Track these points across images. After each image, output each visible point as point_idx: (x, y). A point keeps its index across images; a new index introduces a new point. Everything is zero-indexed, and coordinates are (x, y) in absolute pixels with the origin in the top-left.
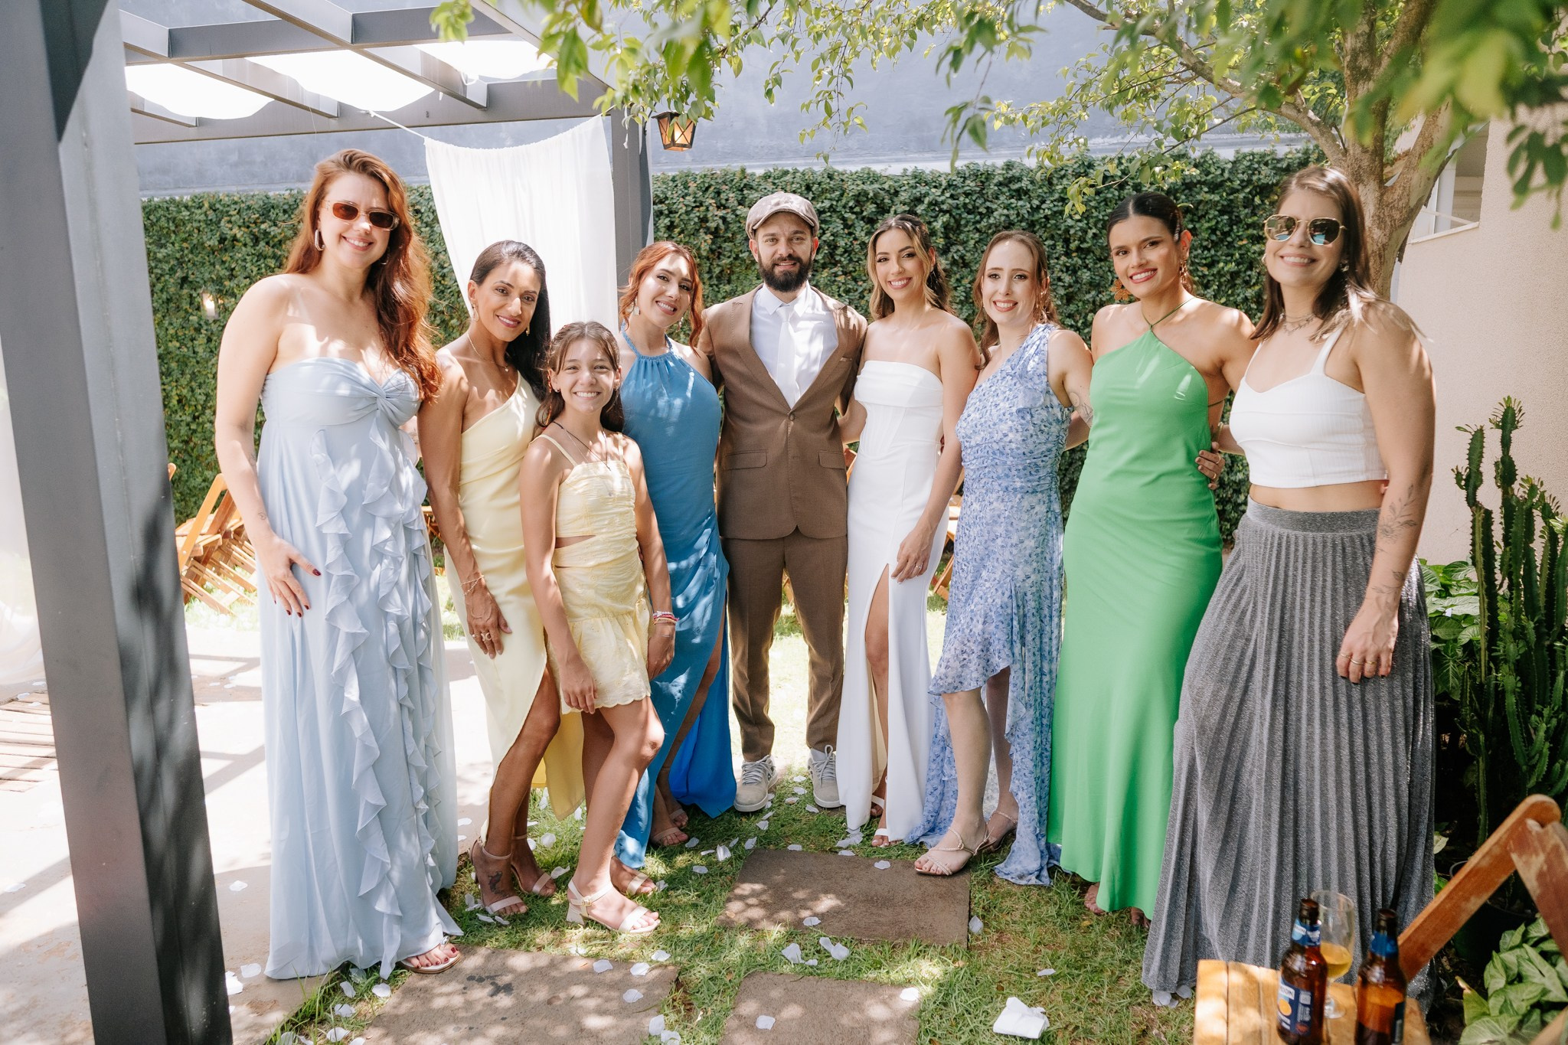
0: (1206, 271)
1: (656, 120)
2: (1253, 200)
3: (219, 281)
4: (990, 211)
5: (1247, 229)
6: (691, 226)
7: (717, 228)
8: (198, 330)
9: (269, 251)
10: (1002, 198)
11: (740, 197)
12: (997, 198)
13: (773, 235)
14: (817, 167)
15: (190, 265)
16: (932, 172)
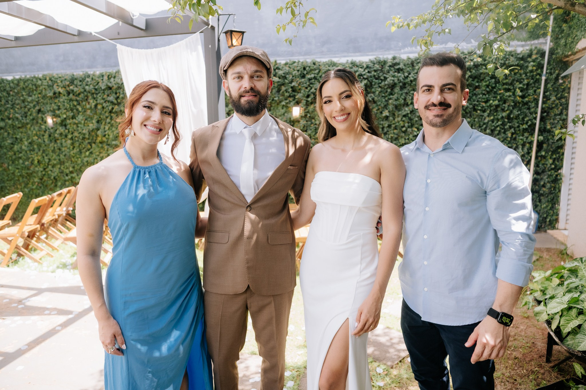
0: (484, 104)
1: (224, 34)
3: (54, 111)
4: (386, 78)
8: (45, 132)
9: (74, 98)
10: (391, 72)
12: (389, 72)
14: (309, 60)
15: (42, 104)
16: (359, 61)
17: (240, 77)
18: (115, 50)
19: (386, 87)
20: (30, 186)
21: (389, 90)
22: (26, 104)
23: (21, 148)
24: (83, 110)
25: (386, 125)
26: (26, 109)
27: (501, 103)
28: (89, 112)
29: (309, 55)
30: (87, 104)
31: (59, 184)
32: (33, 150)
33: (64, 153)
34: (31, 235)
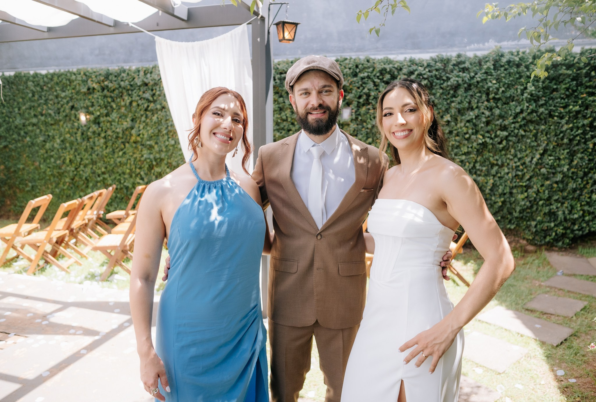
0: (562, 110)
1: (275, 26)
2: (590, 73)
3: (87, 108)
4: (448, 79)
5: (586, 88)
8: (78, 129)
9: (108, 94)
10: (455, 72)
12: (452, 72)
13: (306, 89)
14: (362, 57)
15: (75, 100)
16: (419, 59)
17: (307, 93)
18: (153, 43)
19: (448, 89)
20: (61, 186)
21: (452, 92)
22: (60, 99)
23: (53, 146)
24: (117, 108)
25: (447, 131)
26: (59, 106)
27: (582, 109)
28: (123, 110)
29: (362, 52)
30: (122, 101)
31: (91, 185)
32: (65, 148)
33: (96, 153)
34: (60, 241)
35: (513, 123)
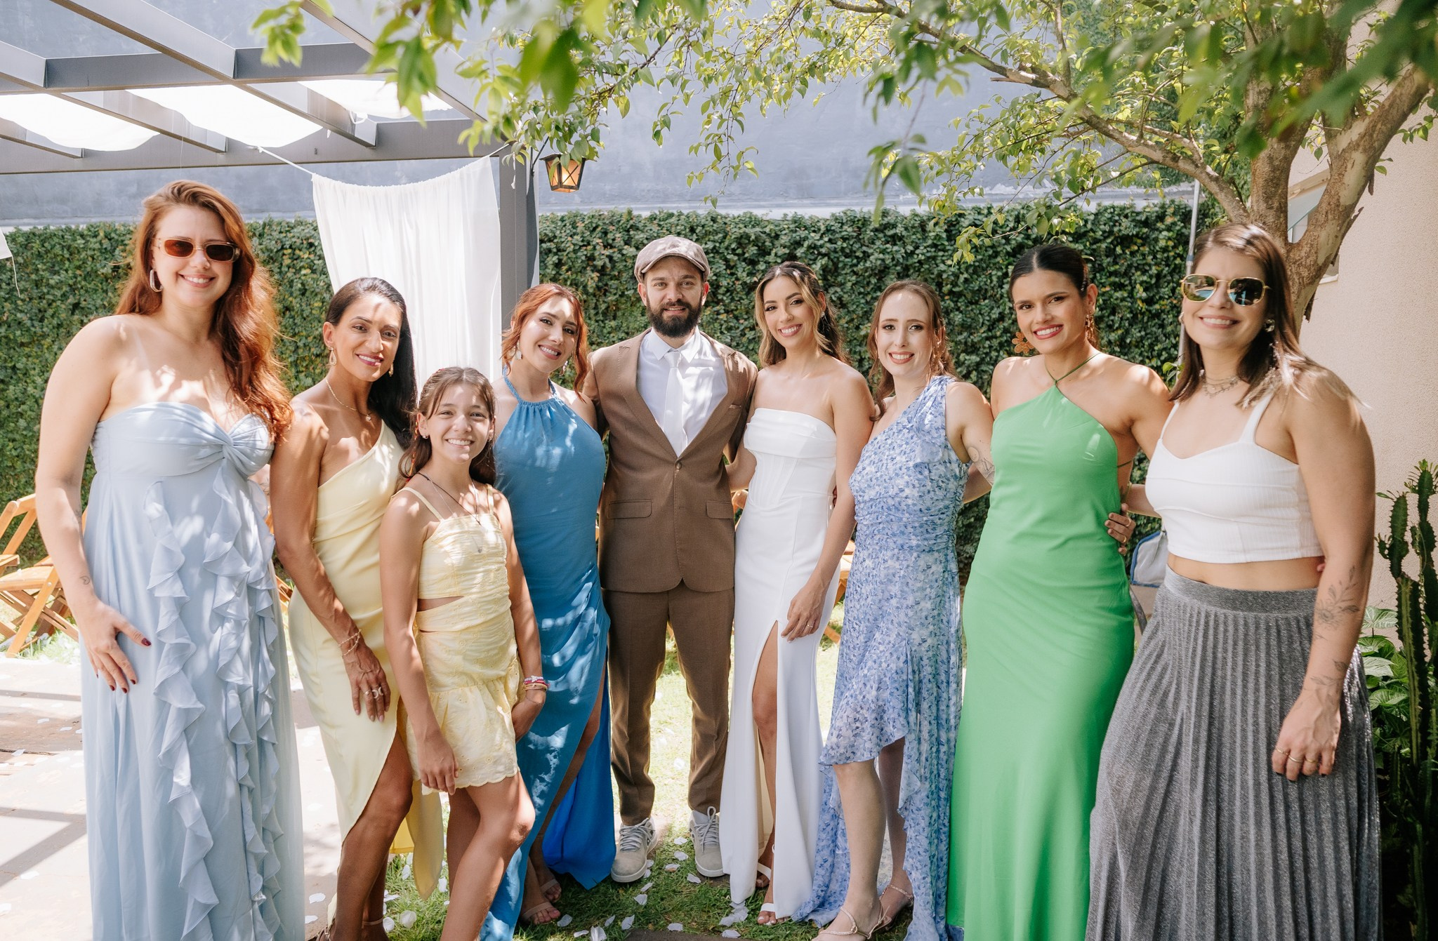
1: (544, 162)
2: (1115, 249)
4: (866, 256)
6: (578, 264)
7: (604, 267)
10: (878, 243)
11: (626, 237)
12: (873, 243)
13: (661, 279)
14: (702, 211)
15: (82, 292)
16: (811, 218)
17: (663, 284)
18: (307, 186)
21: (874, 281)
22: (45, 290)
26: (44, 303)
27: (1106, 313)
29: (702, 202)
35: (987, 338)
